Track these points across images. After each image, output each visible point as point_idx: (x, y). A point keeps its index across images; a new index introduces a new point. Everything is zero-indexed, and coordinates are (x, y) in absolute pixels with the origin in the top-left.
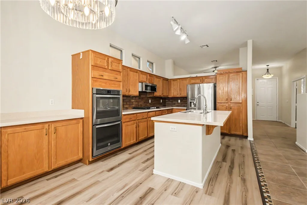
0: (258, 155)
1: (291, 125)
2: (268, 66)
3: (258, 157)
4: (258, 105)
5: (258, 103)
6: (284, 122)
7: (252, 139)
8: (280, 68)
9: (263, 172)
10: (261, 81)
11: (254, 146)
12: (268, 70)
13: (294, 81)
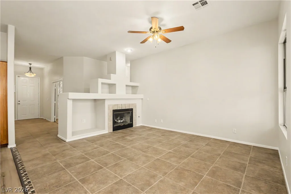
0: (24, 164)
1: (51, 120)
2: (30, 64)
3: (24, 168)
4: (19, 104)
5: (19, 101)
6: (45, 118)
7: (15, 146)
8: (42, 69)
9: (33, 186)
10: (22, 78)
11: (18, 154)
12: (30, 68)
13: (53, 83)
